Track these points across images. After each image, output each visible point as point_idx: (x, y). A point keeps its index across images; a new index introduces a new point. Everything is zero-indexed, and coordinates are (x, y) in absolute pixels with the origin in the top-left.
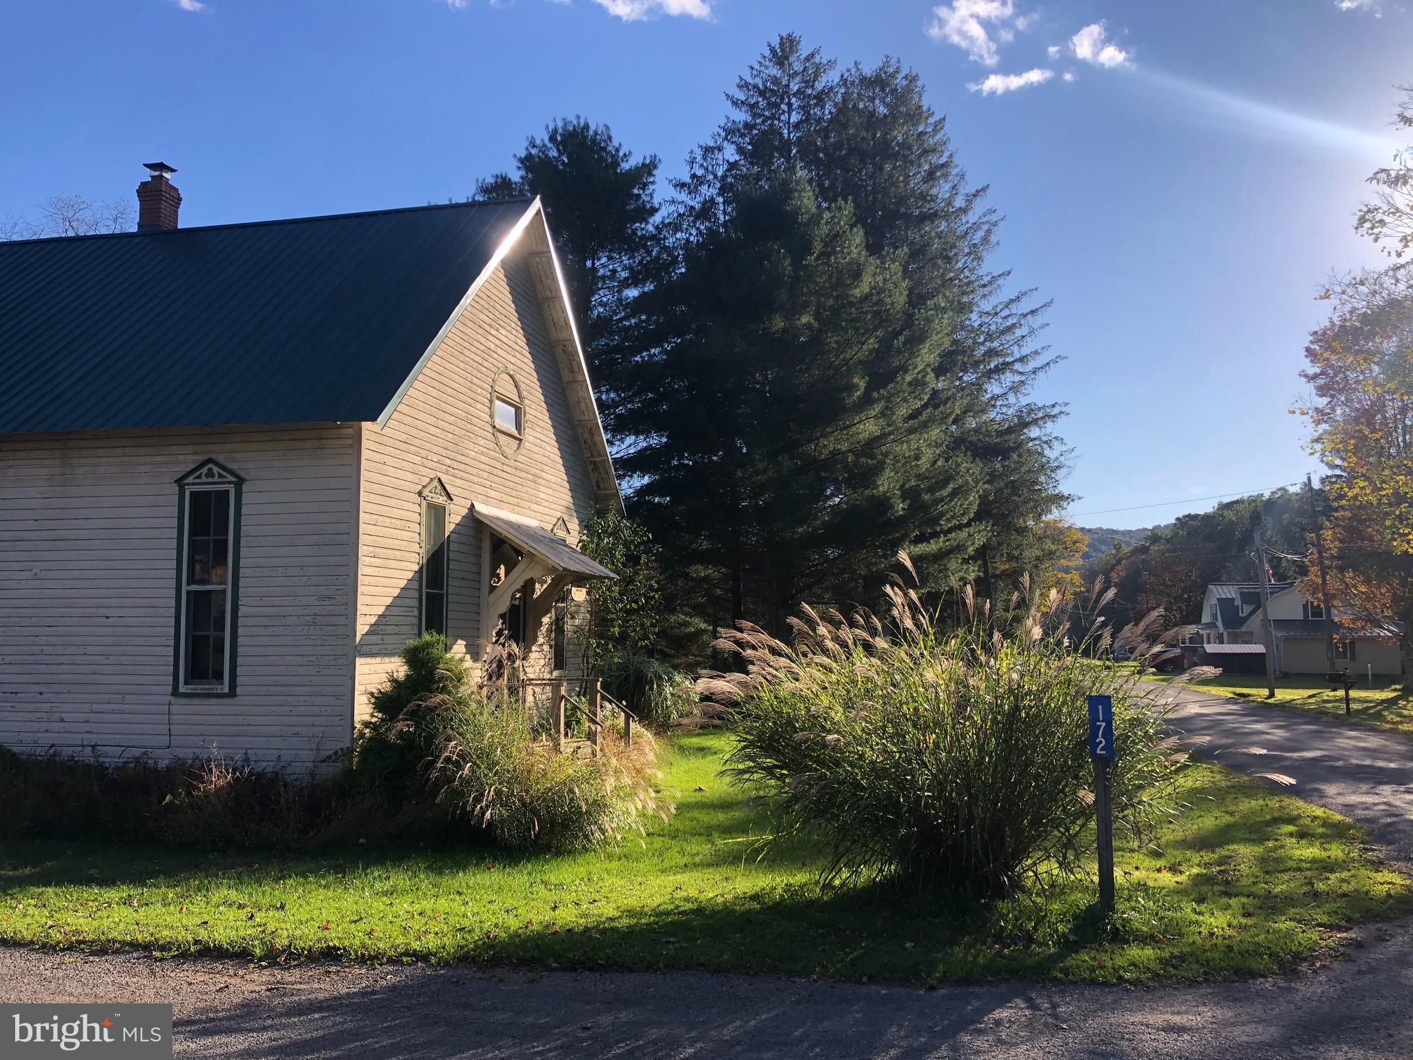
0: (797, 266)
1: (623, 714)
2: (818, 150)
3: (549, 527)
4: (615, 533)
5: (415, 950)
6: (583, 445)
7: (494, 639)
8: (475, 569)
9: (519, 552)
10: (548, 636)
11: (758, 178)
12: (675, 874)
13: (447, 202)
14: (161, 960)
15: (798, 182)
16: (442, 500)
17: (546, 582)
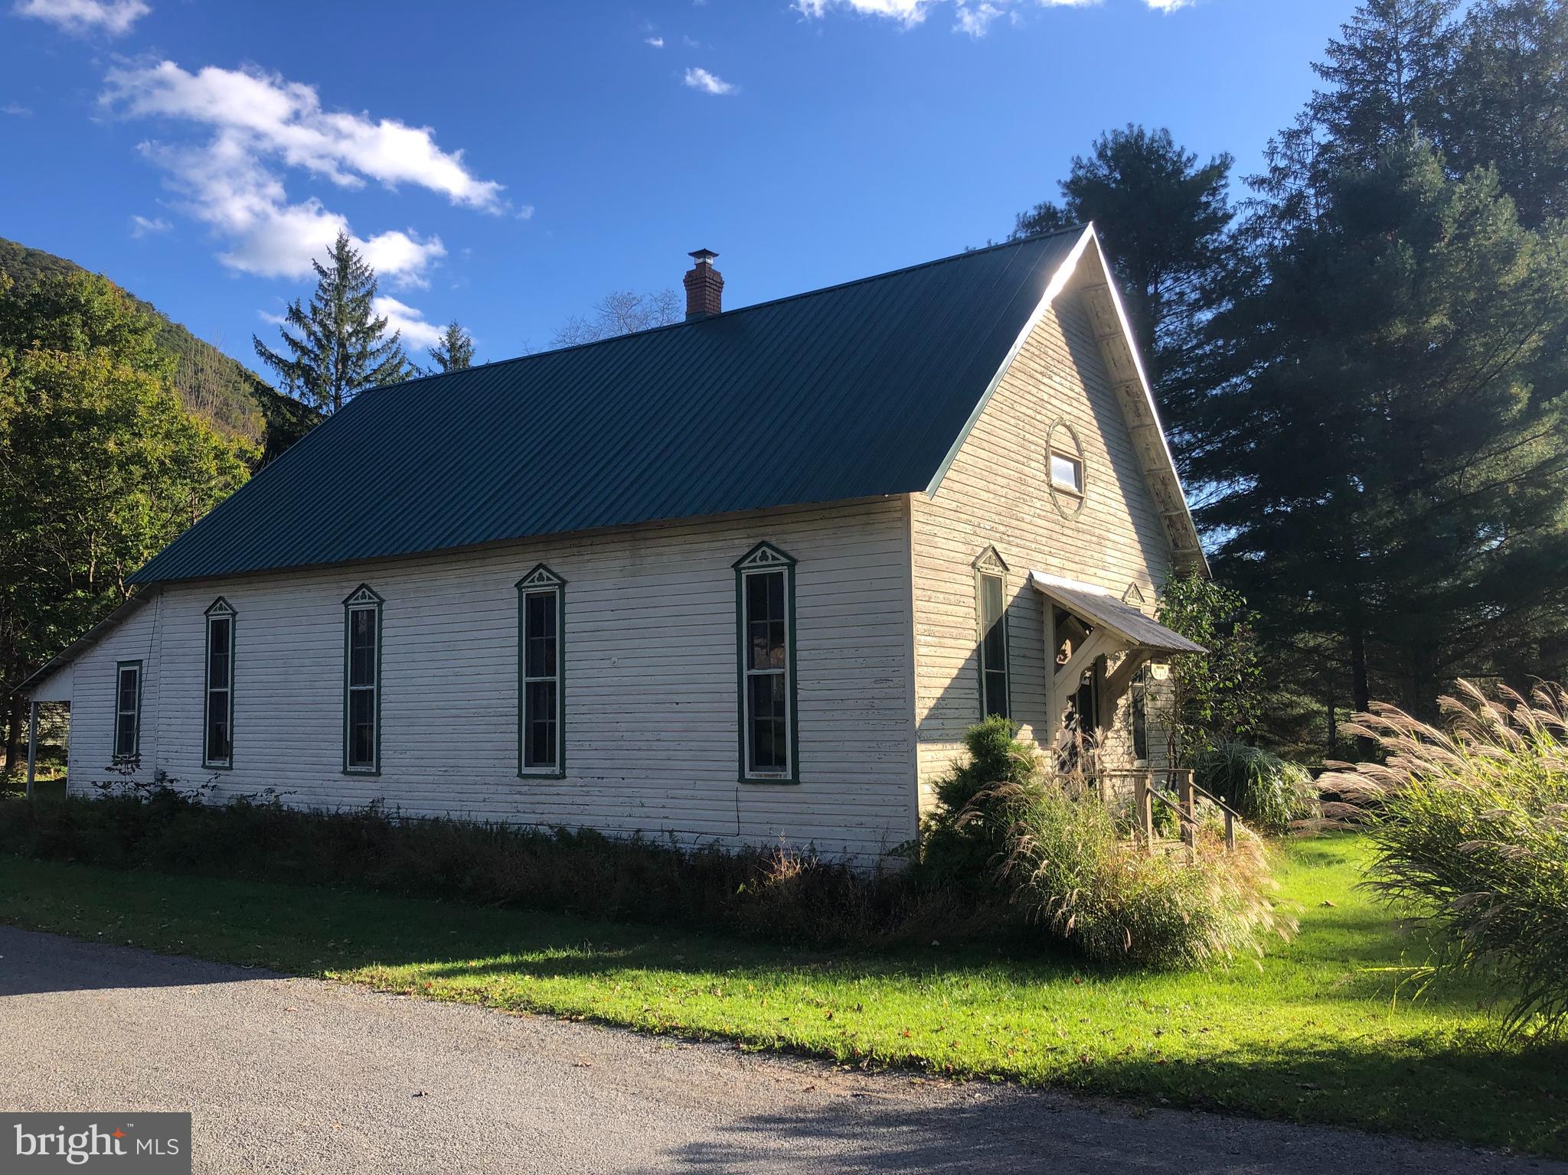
0: (1421, 257)
1: (1222, 812)
2: (1442, 109)
3: (1119, 595)
4: (1200, 599)
5: (1003, 1068)
6: (1156, 498)
7: (1064, 724)
8: (1037, 645)
9: (1086, 626)
10: (1126, 720)
11: (1360, 157)
12: (1304, 1005)
13: (985, 246)
14: (749, 1053)
15: (1416, 154)
16: (996, 571)
17: (1119, 658)
